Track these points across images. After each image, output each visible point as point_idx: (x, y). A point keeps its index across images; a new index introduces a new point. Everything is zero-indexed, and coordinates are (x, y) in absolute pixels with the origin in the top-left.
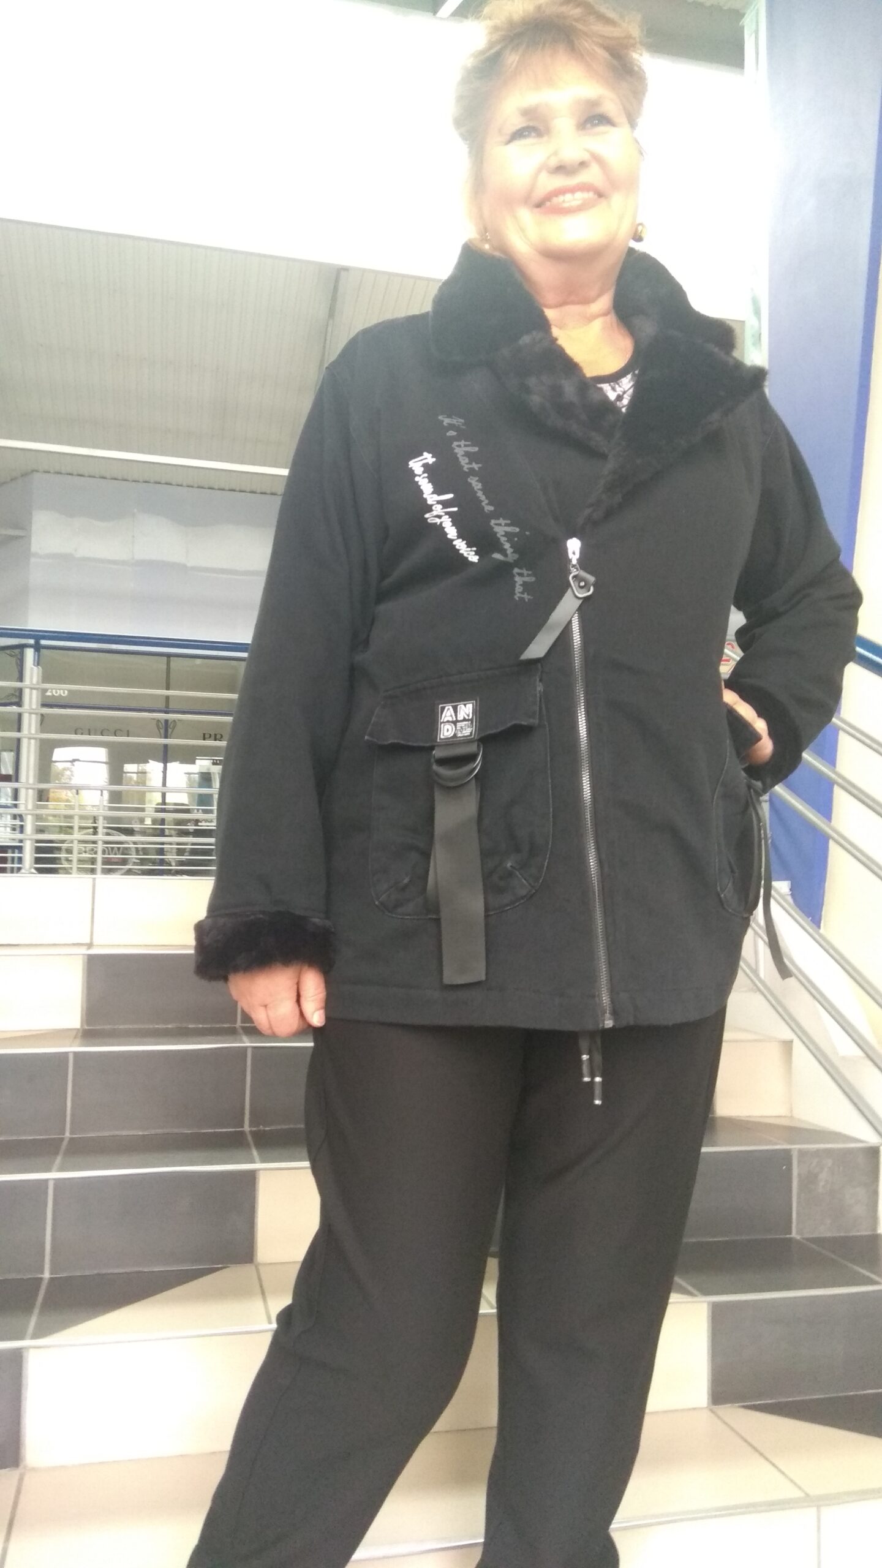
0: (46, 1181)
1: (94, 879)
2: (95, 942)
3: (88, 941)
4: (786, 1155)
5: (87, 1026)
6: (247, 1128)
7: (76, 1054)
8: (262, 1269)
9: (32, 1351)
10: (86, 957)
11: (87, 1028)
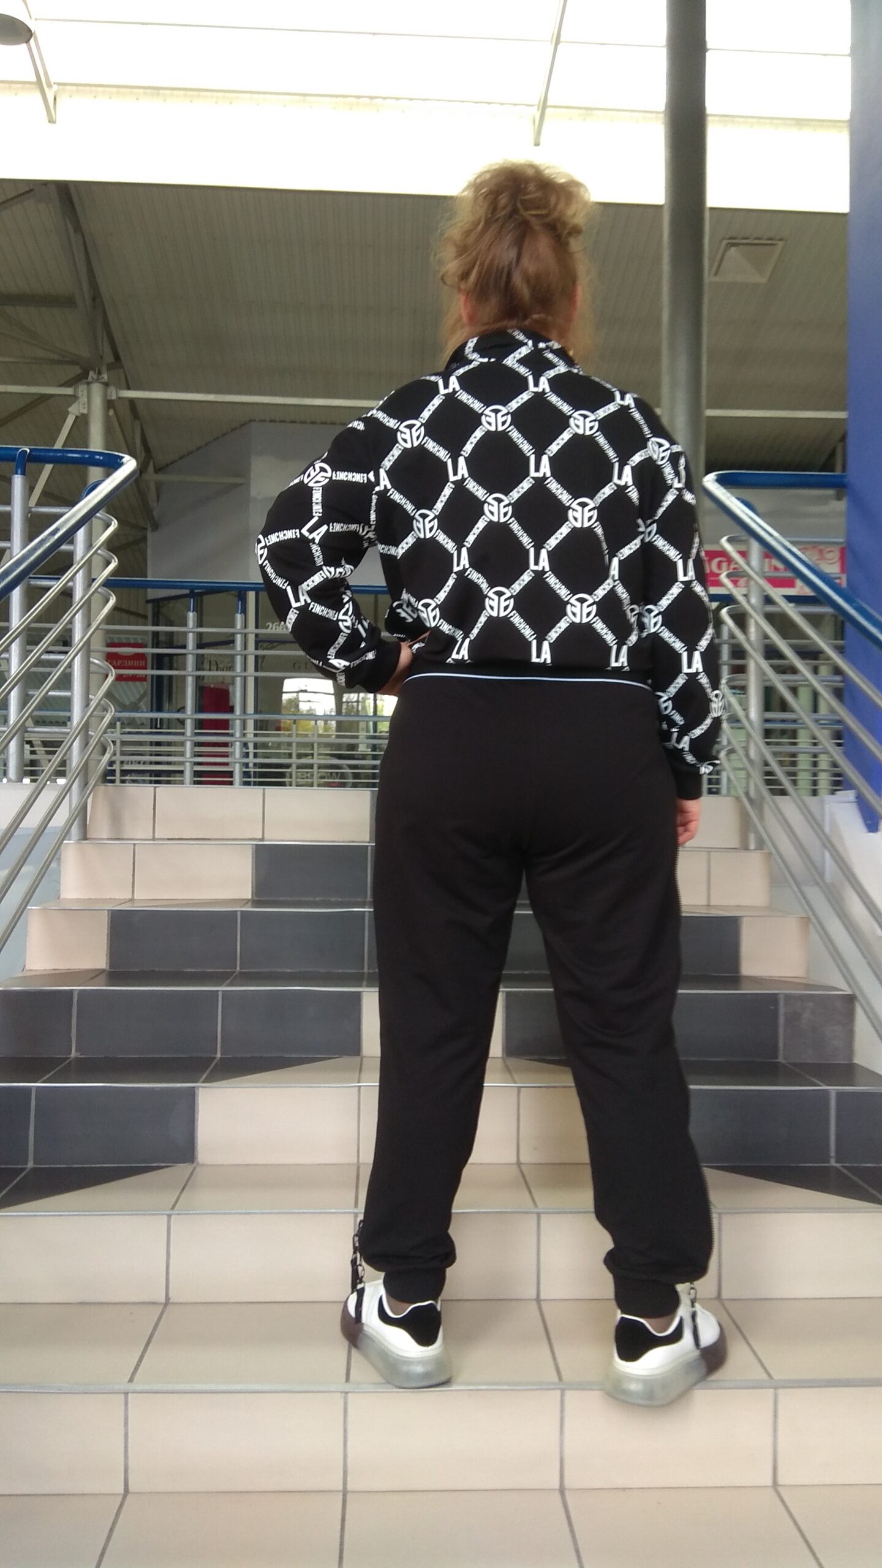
0: (218, 991)
1: (264, 789)
2: (267, 836)
3: (261, 837)
4: (774, 998)
5: (257, 896)
6: (366, 970)
7: (242, 912)
8: (364, 1059)
9: (200, 1089)
10: (254, 847)
11: (256, 898)
